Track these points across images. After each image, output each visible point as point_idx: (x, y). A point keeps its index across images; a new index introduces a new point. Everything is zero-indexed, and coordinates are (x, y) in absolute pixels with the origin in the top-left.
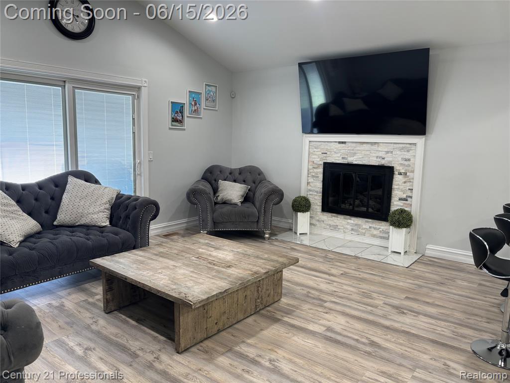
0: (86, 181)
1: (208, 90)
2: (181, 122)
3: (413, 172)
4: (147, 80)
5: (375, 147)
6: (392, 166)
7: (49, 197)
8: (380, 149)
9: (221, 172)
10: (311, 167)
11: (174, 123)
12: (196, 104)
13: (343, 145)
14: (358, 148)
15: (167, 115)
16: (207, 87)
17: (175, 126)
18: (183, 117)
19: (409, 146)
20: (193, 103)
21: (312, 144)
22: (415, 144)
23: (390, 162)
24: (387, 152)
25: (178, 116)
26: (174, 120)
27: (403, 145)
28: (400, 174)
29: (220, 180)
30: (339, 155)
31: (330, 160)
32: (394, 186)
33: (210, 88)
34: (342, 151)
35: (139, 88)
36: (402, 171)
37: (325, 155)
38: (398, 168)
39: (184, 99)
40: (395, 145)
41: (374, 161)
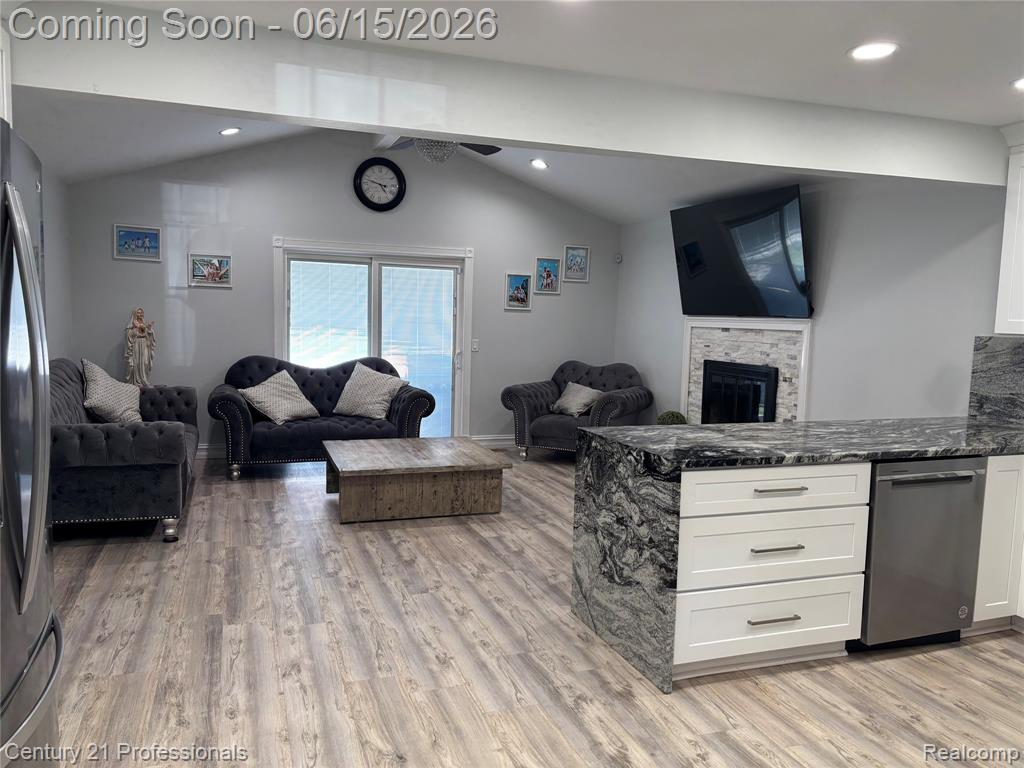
0: (378, 370)
1: (572, 255)
2: (523, 301)
3: (797, 377)
4: (472, 249)
5: (759, 337)
6: (776, 366)
7: (334, 384)
8: (764, 341)
9: (574, 370)
10: (692, 368)
11: (512, 303)
12: (549, 276)
13: (726, 333)
14: (742, 339)
15: (503, 291)
16: (570, 251)
17: (514, 306)
18: (526, 294)
19: (794, 335)
20: (545, 275)
21: (695, 331)
22: (799, 332)
23: (775, 361)
24: (772, 345)
25: (519, 293)
26: (513, 299)
27: (788, 334)
28: (785, 380)
29: (570, 383)
30: (721, 349)
31: (714, 357)
32: (779, 401)
33: (575, 252)
34: (726, 343)
35: (463, 260)
36: (788, 376)
37: (707, 349)
38: (784, 371)
39: (531, 270)
40: (782, 334)
41: (756, 360)
